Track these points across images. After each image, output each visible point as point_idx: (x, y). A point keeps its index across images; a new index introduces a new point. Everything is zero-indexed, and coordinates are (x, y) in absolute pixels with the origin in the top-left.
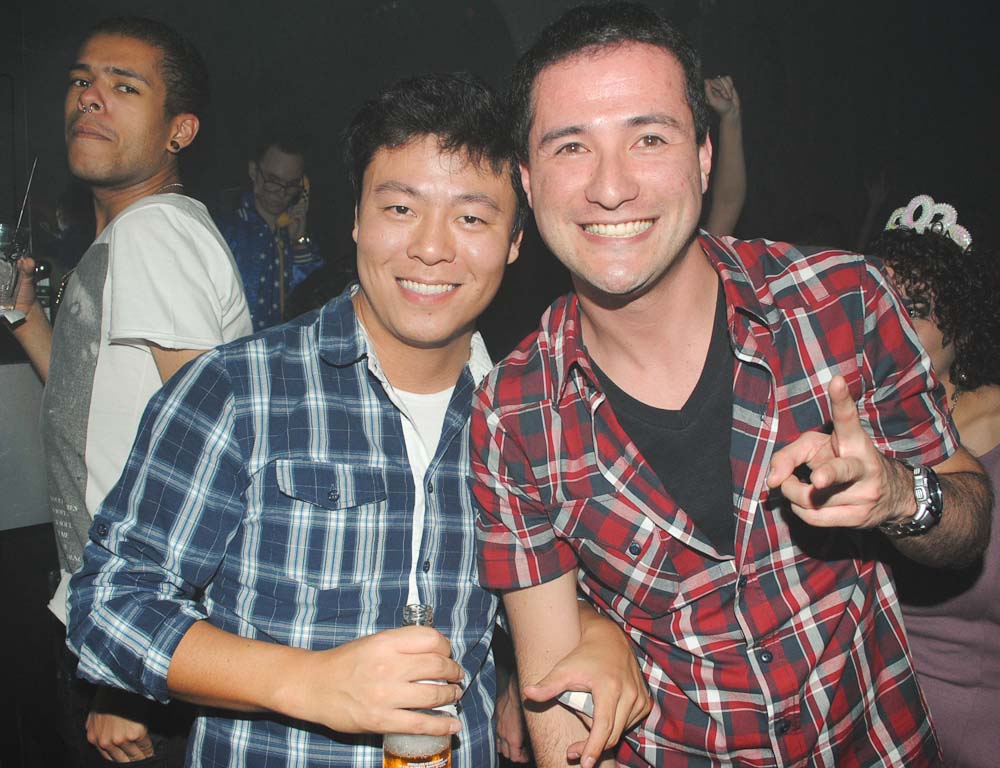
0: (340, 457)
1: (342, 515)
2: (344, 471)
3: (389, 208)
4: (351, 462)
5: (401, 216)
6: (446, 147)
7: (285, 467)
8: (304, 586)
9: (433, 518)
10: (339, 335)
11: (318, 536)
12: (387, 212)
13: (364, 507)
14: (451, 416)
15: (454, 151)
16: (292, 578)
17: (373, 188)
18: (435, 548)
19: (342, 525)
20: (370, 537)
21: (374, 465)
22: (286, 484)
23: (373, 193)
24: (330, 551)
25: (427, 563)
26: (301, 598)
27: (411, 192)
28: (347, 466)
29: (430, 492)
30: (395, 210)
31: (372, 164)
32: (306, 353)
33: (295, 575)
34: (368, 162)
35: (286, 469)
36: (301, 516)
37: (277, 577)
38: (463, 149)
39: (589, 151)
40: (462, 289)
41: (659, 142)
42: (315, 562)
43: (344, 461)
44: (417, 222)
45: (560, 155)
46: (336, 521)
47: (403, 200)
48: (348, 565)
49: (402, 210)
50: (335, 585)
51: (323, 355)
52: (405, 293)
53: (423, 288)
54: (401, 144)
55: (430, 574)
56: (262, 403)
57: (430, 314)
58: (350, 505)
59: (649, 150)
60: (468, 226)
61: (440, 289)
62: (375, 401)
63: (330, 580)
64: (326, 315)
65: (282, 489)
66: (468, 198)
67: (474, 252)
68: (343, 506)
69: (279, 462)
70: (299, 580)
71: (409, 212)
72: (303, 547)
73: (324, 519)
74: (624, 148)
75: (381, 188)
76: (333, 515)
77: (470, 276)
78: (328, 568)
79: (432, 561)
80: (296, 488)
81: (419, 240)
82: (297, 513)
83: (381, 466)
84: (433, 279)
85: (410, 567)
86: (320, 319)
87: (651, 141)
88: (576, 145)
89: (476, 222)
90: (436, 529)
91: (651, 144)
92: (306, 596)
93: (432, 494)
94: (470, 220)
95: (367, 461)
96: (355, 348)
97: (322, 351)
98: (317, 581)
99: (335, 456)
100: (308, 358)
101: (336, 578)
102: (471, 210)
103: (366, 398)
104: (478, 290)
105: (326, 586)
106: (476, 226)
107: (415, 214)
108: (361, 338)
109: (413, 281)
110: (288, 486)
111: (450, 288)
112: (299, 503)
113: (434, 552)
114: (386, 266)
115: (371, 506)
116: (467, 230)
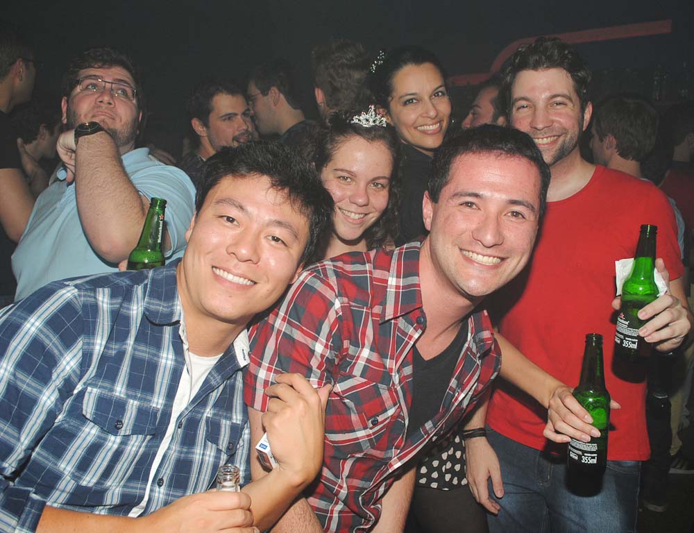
0: (134, 394)
1: (119, 439)
2: (133, 406)
3: (222, 217)
4: (140, 399)
5: (229, 224)
6: (274, 185)
7: (93, 394)
8: (68, 478)
9: (174, 448)
10: (160, 299)
11: (94, 449)
12: (220, 219)
13: (135, 436)
14: (212, 376)
15: (280, 190)
16: (62, 469)
17: (214, 201)
18: (169, 469)
19: (116, 446)
20: (130, 457)
21: (154, 405)
22: (89, 408)
23: (213, 203)
24: (99, 461)
25: (161, 480)
26: (62, 485)
27: (241, 208)
28: (136, 402)
29: (179, 428)
30: (225, 218)
31: (218, 185)
32: (135, 308)
33: (65, 469)
34: (215, 185)
35: (93, 395)
36: (90, 432)
37: (50, 464)
38: (286, 190)
39: (479, 209)
40: (257, 286)
41: (520, 216)
42: (84, 465)
43: (135, 398)
44: (238, 231)
45: (461, 207)
46: (113, 442)
47: (233, 213)
48: (107, 474)
49: (231, 220)
50: (91, 485)
51: (147, 313)
52: (217, 277)
53: (230, 277)
54: (243, 176)
55: (163, 489)
56: (101, 344)
57: (230, 297)
58: (127, 433)
59: (513, 219)
60: (273, 243)
61: (241, 281)
62: (171, 356)
63: (89, 480)
64: (153, 280)
65: (84, 413)
66: (280, 223)
67: (272, 262)
68: (122, 433)
69: (89, 389)
70: (66, 473)
71: (235, 223)
72: (80, 453)
73: (105, 440)
74: (501, 214)
75: (219, 202)
76: (112, 438)
77: (265, 278)
78: (92, 473)
79: (165, 479)
80: (95, 414)
81: (237, 243)
82: (87, 430)
83: (159, 407)
84: (240, 272)
85: (148, 480)
86: (148, 281)
87: (515, 214)
88: (472, 204)
89: (280, 242)
90: (173, 456)
91: (515, 216)
92: (66, 485)
93: (179, 430)
94: (276, 239)
95: (150, 401)
96: (171, 314)
97: (146, 309)
98: (80, 478)
99: (130, 393)
100: (135, 312)
101: (94, 480)
102: (278, 232)
103: (165, 352)
104: (268, 290)
105: (84, 483)
106: (279, 245)
107: (239, 226)
108: (178, 308)
109: (224, 271)
110: (89, 410)
111: (249, 283)
112: (92, 424)
113: (168, 472)
114: (208, 256)
115: (140, 436)
116: (272, 245)
